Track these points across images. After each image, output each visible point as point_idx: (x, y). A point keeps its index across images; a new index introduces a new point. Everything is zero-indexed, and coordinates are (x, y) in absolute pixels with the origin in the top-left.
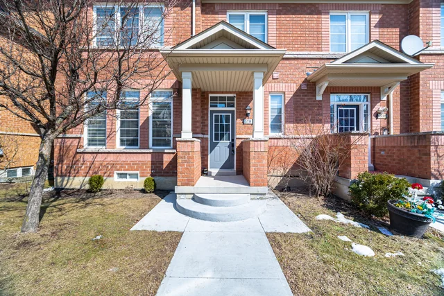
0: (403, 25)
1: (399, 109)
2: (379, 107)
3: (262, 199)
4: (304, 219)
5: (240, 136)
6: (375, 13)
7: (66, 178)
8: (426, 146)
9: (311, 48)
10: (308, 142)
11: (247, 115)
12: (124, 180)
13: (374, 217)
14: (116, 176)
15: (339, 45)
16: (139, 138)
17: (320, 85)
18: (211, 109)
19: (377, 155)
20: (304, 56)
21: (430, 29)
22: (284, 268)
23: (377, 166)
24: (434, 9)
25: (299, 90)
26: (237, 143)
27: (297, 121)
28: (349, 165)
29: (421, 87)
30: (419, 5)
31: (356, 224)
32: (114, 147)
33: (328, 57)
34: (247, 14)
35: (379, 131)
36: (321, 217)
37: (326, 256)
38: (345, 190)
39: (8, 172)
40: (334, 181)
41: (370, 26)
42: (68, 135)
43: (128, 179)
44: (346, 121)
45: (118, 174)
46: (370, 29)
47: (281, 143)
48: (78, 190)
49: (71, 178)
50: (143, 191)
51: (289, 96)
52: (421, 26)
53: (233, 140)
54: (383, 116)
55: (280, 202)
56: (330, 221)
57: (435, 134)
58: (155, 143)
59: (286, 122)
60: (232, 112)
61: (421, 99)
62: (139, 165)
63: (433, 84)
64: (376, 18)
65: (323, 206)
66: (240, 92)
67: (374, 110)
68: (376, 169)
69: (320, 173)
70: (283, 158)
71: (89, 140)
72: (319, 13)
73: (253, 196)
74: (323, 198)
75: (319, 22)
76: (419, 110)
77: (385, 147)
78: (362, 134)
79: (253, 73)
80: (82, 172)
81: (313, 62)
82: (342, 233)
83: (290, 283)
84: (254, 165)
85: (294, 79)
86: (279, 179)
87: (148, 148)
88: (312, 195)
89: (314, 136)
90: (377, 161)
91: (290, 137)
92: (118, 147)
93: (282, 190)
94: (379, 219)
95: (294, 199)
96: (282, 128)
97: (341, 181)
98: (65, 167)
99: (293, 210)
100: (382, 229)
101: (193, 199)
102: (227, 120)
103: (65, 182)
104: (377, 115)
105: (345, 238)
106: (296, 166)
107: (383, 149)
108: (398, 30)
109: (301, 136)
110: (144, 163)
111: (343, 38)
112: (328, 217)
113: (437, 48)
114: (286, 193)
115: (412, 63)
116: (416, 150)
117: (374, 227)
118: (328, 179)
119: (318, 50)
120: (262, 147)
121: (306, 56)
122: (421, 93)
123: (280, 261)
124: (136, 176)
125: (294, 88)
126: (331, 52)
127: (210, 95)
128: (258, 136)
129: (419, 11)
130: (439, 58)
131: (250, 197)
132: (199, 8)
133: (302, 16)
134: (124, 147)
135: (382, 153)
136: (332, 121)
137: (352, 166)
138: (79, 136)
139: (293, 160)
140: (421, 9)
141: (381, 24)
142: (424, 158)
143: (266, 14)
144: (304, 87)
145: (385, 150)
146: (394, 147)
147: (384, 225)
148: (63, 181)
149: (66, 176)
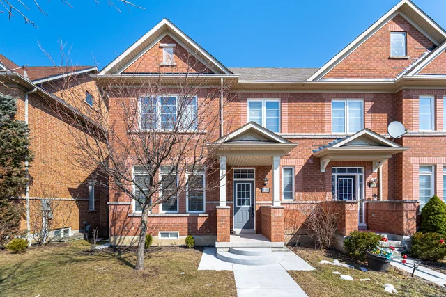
0: (391, 111)
1: (387, 179)
2: (371, 178)
3: (280, 251)
4: (311, 264)
5: (260, 202)
6: (368, 101)
7: (118, 238)
8: (401, 211)
9: (317, 130)
10: (314, 206)
11: (265, 185)
12: (166, 238)
13: (359, 262)
14: (160, 235)
15: (339, 127)
16: (178, 204)
17: (324, 161)
18: (234, 179)
19: (369, 217)
20: (310, 137)
21: (411, 116)
22: (300, 285)
23: (370, 226)
24: (414, 100)
25: (307, 164)
26: (257, 208)
27: (305, 189)
28: (345, 226)
29: (403, 162)
30: (402, 96)
31: (346, 266)
32: (158, 212)
33: (330, 137)
34: (264, 101)
35: (371, 197)
36: (323, 262)
37: (324, 280)
38: (342, 245)
39: (55, 232)
40: (334, 238)
41: (364, 112)
42: (120, 203)
43: (170, 238)
44: (345, 188)
45: (162, 234)
46: (364, 114)
47: (292, 207)
48: (130, 247)
49: (123, 237)
50: (186, 247)
51: (298, 169)
52: (404, 114)
53: (253, 205)
54: (374, 185)
55: (293, 253)
56: (329, 264)
57: (406, 202)
58: (191, 208)
59: (296, 191)
60: (252, 182)
61: (403, 172)
62: (178, 226)
63: (413, 160)
64: (369, 105)
65: (325, 256)
66: (259, 166)
67: (368, 180)
68: (368, 228)
69: (323, 231)
70: (294, 220)
71: (136, 206)
72: (323, 101)
73: (273, 249)
74: (325, 250)
75: (323, 108)
76: (402, 181)
77: (375, 210)
78: (353, 203)
79: (272, 157)
80: (131, 232)
81: (318, 141)
82: (336, 270)
83: (305, 290)
84: (274, 226)
85: (303, 155)
86: (290, 237)
87: (186, 213)
88: (317, 248)
89: (319, 202)
90: (369, 222)
91: (300, 202)
92: (161, 212)
93: (294, 246)
94: (363, 263)
95: (303, 251)
96: (293, 195)
97: (338, 237)
98: (117, 228)
99: (303, 259)
100: (363, 269)
101: (229, 251)
102: (248, 189)
103: (117, 241)
104: (369, 184)
105: (337, 273)
106: (304, 226)
107: (374, 212)
108: (386, 115)
109: (308, 202)
110: (182, 224)
111: (342, 121)
112: (327, 262)
113: (416, 131)
114: (297, 247)
115: (395, 146)
116: (395, 214)
117: (357, 267)
118: (329, 236)
119: (322, 132)
120: (280, 213)
121: (312, 137)
122: (404, 167)
123: (298, 283)
124: (176, 235)
125: (303, 162)
126: (332, 133)
127: (234, 168)
128: (277, 204)
129: (402, 101)
130: (418, 138)
131: (270, 249)
132: (226, 99)
133: (309, 103)
134: (165, 212)
135: (373, 215)
136: (333, 189)
137: (346, 226)
138: (129, 203)
139: (302, 221)
140: (404, 100)
141: (373, 110)
142: (400, 219)
143: (279, 101)
144: (311, 162)
145: (374, 213)
146: (381, 211)
147: (364, 266)
148: (115, 240)
149: (117, 235)
